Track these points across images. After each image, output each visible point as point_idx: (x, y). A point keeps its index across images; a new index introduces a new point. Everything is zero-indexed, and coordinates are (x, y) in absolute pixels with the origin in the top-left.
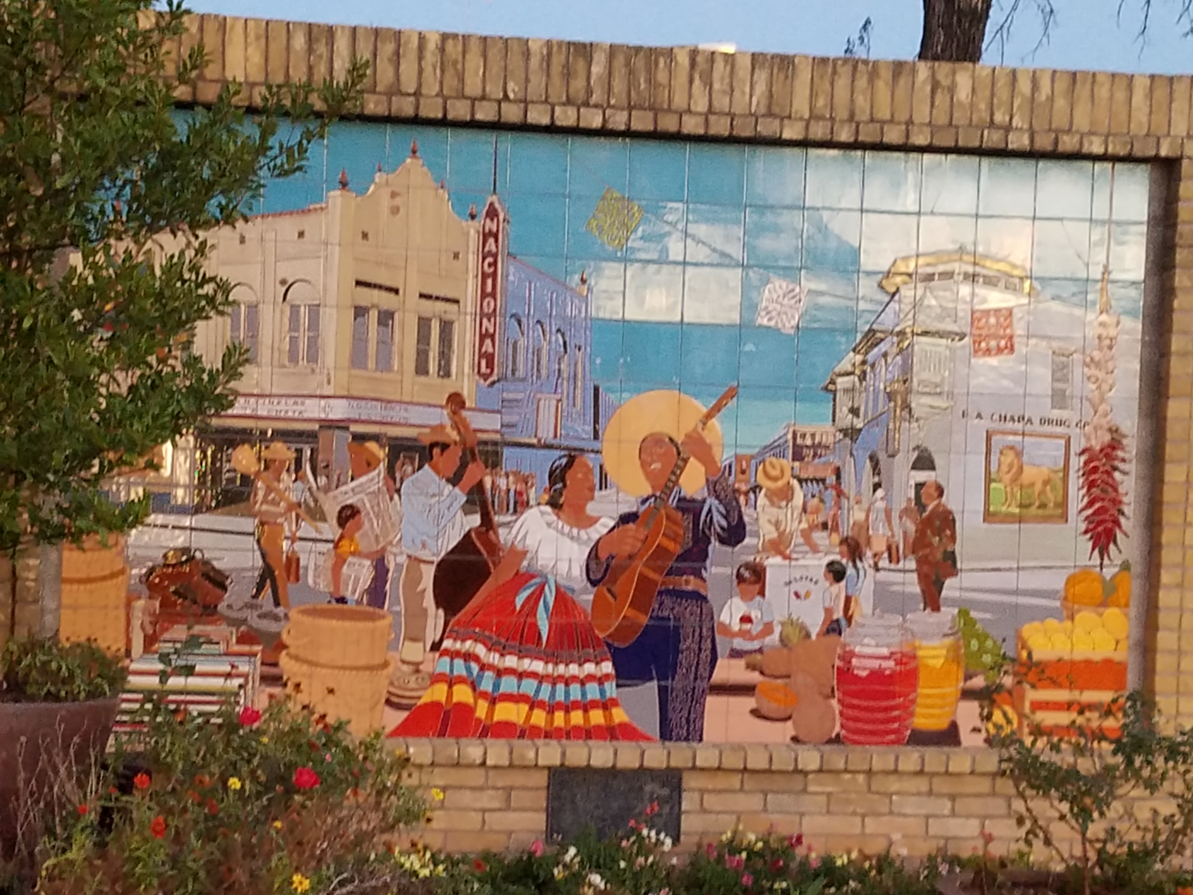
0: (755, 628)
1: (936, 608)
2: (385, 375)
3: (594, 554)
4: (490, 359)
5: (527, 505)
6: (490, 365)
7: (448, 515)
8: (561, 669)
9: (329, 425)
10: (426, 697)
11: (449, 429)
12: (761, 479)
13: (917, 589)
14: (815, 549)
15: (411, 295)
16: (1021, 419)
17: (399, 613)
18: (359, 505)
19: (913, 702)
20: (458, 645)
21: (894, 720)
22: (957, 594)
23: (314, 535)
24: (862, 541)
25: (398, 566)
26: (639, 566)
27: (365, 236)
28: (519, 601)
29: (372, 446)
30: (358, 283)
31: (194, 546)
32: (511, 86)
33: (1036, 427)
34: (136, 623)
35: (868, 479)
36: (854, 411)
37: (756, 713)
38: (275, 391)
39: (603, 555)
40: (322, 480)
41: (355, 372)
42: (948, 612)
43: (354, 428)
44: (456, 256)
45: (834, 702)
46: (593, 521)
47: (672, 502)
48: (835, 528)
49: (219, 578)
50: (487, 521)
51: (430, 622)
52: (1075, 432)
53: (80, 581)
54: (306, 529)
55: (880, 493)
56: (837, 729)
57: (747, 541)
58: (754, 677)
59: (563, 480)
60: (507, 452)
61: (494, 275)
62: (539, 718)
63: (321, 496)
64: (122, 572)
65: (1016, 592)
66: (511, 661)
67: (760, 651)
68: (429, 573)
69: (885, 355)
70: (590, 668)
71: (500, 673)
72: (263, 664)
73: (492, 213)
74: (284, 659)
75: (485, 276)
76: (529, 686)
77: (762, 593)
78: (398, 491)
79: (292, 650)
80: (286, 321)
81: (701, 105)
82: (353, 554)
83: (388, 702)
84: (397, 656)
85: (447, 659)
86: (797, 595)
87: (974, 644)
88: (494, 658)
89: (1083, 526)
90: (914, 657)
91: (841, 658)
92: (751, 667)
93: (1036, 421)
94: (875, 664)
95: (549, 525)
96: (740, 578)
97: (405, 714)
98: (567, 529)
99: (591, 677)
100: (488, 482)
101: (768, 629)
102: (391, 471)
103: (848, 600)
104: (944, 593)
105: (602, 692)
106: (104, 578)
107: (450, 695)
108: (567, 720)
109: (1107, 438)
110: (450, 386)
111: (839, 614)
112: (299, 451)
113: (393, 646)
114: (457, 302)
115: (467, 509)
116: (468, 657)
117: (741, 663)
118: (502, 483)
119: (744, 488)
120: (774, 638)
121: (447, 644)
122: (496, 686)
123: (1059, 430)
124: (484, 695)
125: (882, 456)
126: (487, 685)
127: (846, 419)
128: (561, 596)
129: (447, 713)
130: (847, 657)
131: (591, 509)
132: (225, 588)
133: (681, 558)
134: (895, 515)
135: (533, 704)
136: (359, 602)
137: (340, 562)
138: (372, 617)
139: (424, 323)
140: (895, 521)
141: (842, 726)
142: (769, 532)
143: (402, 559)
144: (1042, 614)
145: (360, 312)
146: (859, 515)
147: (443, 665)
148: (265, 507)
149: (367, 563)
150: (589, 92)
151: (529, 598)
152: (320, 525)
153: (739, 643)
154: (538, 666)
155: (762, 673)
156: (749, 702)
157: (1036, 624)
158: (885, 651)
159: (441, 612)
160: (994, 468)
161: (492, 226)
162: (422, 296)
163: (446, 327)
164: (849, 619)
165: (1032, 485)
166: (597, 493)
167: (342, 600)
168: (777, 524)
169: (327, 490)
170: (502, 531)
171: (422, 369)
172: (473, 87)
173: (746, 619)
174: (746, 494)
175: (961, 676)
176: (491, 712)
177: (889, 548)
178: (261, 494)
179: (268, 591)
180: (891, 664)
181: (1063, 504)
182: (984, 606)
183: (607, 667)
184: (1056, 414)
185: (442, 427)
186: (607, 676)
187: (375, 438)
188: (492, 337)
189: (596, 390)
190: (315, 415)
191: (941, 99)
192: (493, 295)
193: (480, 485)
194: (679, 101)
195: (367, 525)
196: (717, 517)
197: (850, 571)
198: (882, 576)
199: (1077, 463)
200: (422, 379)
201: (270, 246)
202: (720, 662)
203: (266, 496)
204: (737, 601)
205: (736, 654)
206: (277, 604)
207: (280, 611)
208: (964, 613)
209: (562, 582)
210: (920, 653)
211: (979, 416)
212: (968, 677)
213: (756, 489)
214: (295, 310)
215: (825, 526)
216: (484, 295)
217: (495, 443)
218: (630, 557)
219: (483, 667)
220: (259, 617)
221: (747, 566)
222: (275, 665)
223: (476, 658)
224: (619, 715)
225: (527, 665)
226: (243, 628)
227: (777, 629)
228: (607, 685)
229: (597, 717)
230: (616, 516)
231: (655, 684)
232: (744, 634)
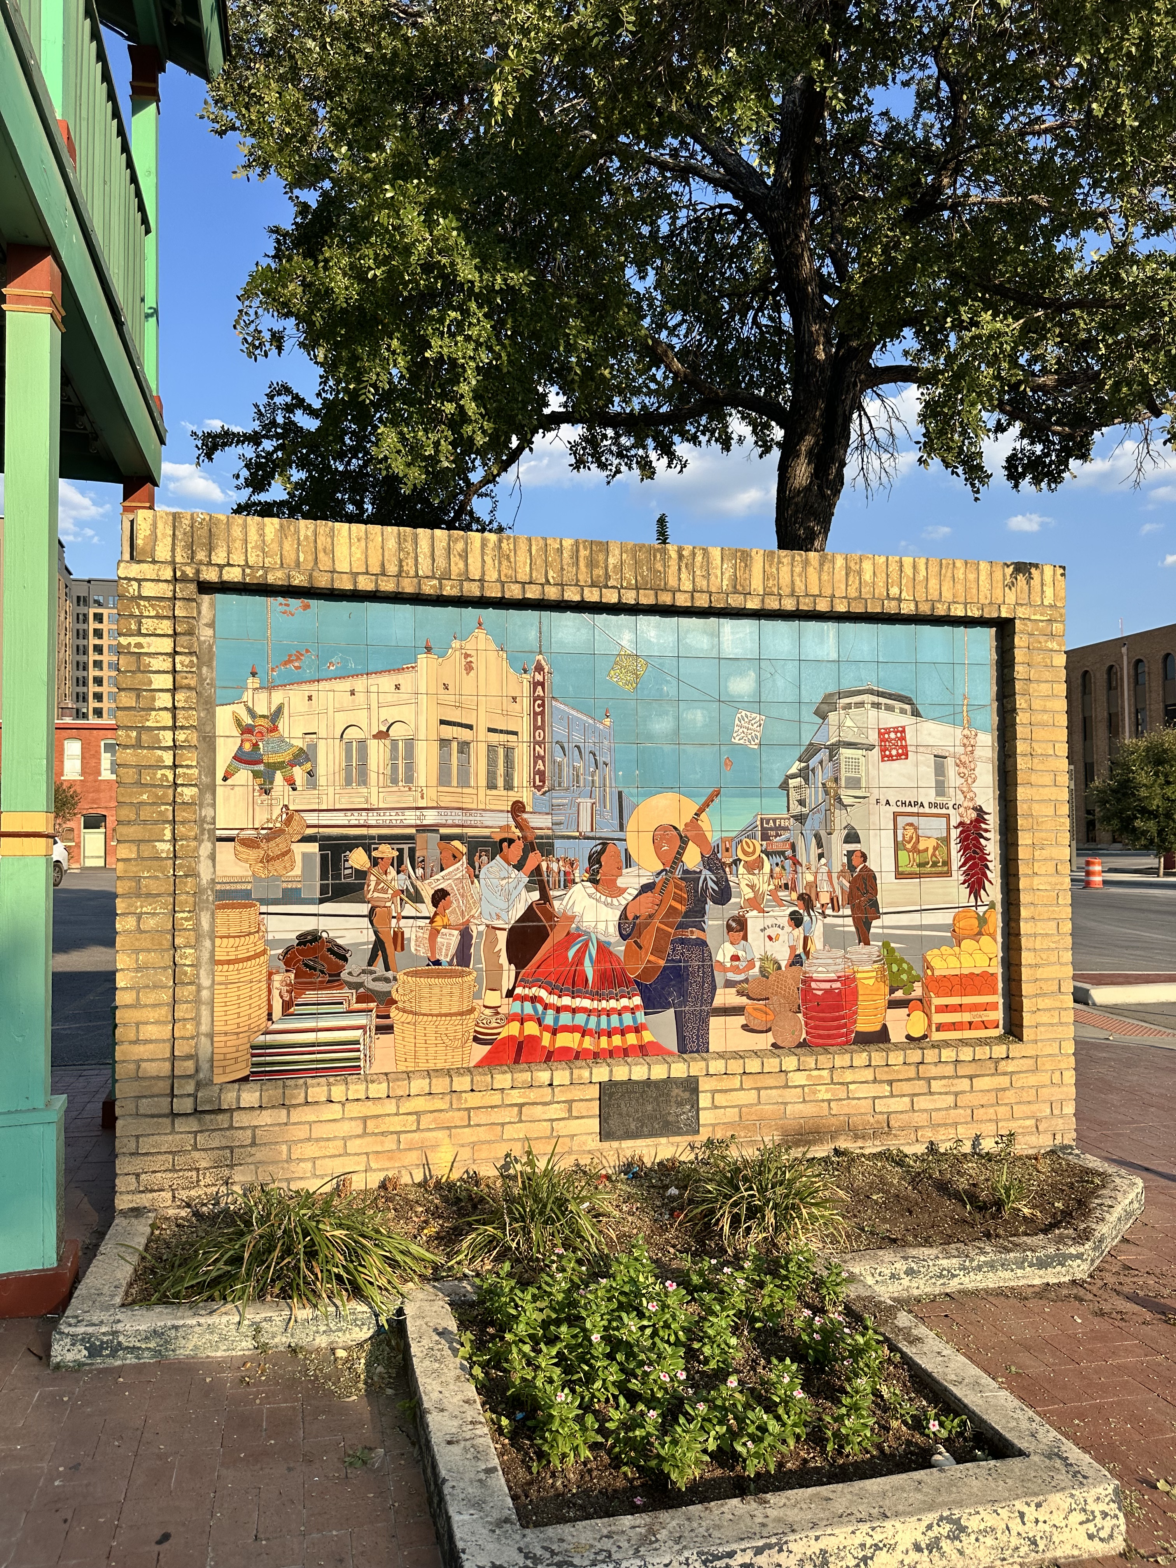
0: (742, 964)
1: (867, 943)
2: (465, 790)
3: (624, 916)
4: (542, 774)
5: (574, 882)
6: (542, 780)
7: (515, 893)
8: (604, 1004)
9: (423, 829)
10: (504, 1033)
11: (514, 829)
12: (741, 855)
13: (853, 929)
14: (780, 903)
15: (481, 728)
16: (916, 803)
17: (481, 969)
18: (448, 889)
19: (856, 1013)
20: (527, 991)
21: (844, 1026)
22: (880, 931)
23: (413, 913)
24: (813, 897)
25: (480, 933)
26: (657, 923)
27: (446, 687)
28: (571, 954)
29: (456, 843)
30: (443, 722)
31: (321, 928)
32: (551, 574)
33: (927, 810)
34: (276, 993)
35: (814, 851)
36: (802, 803)
37: (745, 1027)
38: (381, 806)
39: (630, 916)
40: (420, 872)
41: (441, 789)
43: (443, 831)
44: (514, 699)
45: (800, 1015)
46: (622, 891)
47: (678, 874)
48: (794, 889)
49: (342, 952)
50: (545, 897)
51: (505, 974)
52: (951, 811)
53: (229, 962)
54: (409, 910)
55: (823, 861)
56: (804, 1036)
57: (733, 900)
58: (744, 1000)
59: (599, 862)
60: (557, 843)
61: (542, 713)
62: (588, 1043)
63: (418, 884)
64: (264, 952)
65: (921, 927)
66: (566, 1001)
67: (746, 981)
68: (502, 937)
69: (821, 763)
70: (624, 1002)
71: (558, 1010)
72: (378, 1017)
73: (539, 668)
74: (393, 1012)
75: (536, 714)
76: (580, 1019)
77: (745, 938)
78: (477, 877)
79: (400, 1005)
80: (388, 754)
81: (687, 586)
82: (445, 927)
83: (476, 1039)
84: (480, 1002)
85: (518, 1003)
86: (770, 938)
87: (895, 968)
88: (553, 999)
89: (962, 878)
90: (854, 979)
91: (804, 982)
92: (740, 993)
93: (926, 805)
94: (827, 986)
95: (590, 896)
96: (729, 928)
97: (488, 1048)
98: (603, 898)
99: (625, 1008)
100: (544, 865)
101: (751, 964)
102: (471, 863)
103: (806, 939)
104: (872, 930)
105: (634, 1019)
106: (249, 959)
107: (522, 1030)
108: (609, 1043)
109: (974, 815)
110: (513, 796)
111: (800, 951)
112: (401, 851)
113: (478, 996)
114: (515, 733)
115: (529, 889)
116: (534, 999)
117: (733, 990)
118: (555, 866)
119: (729, 861)
120: (756, 971)
121: (518, 991)
122: (556, 1020)
123: (944, 811)
124: (547, 1028)
125: (823, 833)
126: (549, 1020)
127: (796, 809)
128: (603, 948)
129: (520, 1044)
130: (807, 981)
131: (621, 882)
132: (345, 959)
133: (686, 915)
134: (835, 876)
135: (584, 1032)
136: (450, 963)
137: (434, 934)
138: (461, 975)
139: (491, 749)
140: (835, 881)
141: (807, 1033)
142: (749, 894)
143: (482, 928)
144: (938, 943)
145: (444, 743)
146: (810, 878)
147: (516, 1007)
148: (376, 895)
149: (456, 933)
150: (607, 577)
151: (578, 951)
153: (731, 976)
154: (586, 1003)
155: (749, 998)
156: (741, 1020)
157: (936, 951)
158: (833, 976)
159: (513, 967)
160: (900, 838)
161: (538, 677)
162: (490, 730)
163: (509, 752)
164: (807, 953)
165: (926, 850)
166: (624, 871)
167: (437, 963)
168: (752, 887)
169: (423, 878)
170: (556, 904)
171: (492, 786)
172: (523, 576)
173: (735, 958)
174: (730, 866)
175: (887, 990)
176: (553, 1041)
177: (832, 900)
178: (373, 884)
179: (380, 960)
180: (838, 985)
181: (947, 863)
182: (899, 939)
183: (637, 1000)
184: (939, 800)
185: (508, 827)
186: (637, 1006)
188: (543, 758)
189: (620, 793)
190: (413, 822)
191: (853, 580)
192: (542, 728)
193: (538, 869)
194: (672, 582)
195: (455, 904)
196: (711, 884)
197: (806, 918)
198: (828, 920)
199: (955, 833)
200: (494, 792)
201: (374, 696)
202: (718, 991)
203: (377, 884)
204: (727, 945)
205: (729, 984)
206: (387, 969)
207: (390, 974)
208: (886, 945)
209: (602, 938)
210: (858, 975)
211: (888, 803)
212: (892, 991)
213: (737, 862)
214: (395, 743)
215: (786, 886)
216: (536, 728)
217: (548, 837)
218: (651, 916)
219: (546, 1007)
220: (374, 980)
221: (734, 919)
222: (388, 1017)
223: (540, 1000)
224: (647, 1036)
225: (578, 1002)
226: (362, 990)
227: (758, 964)
228: (638, 1014)
229: (632, 1039)
230: (638, 886)
231: (672, 1011)
232: (736, 970)
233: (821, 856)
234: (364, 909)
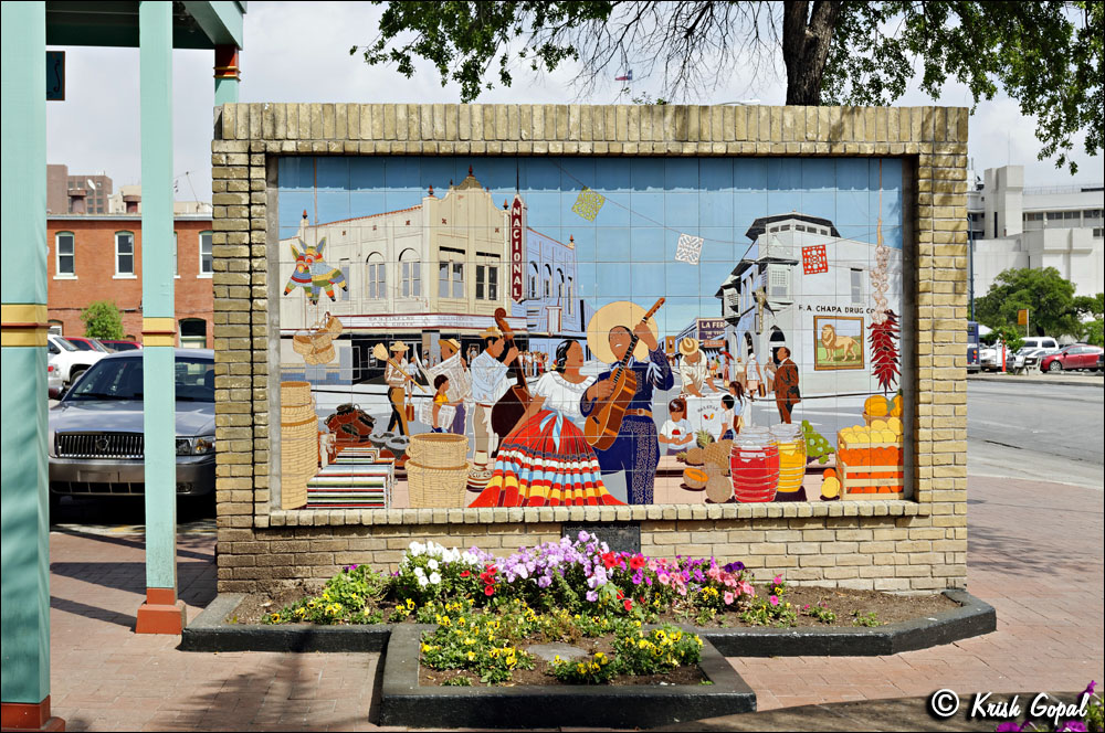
0: (682, 437)
1: (789, 422)
2: (459, 300)
3: (584, 398)
4: (519, 287)
5: (544, 371)
6: (519, 292)
7: (498, 380)
8: (568, 465)
9: (427, 330)
10: (490, 484)
11: (497, 329)
12: (682, 351)
13: (777, 411)
14: (715, 389)
15: (471, 253)
16: (834, 308)
17: (472, 436)
18: (447, 375)
19: (777, 476)
20: (507, 453)
21: (766, 487)
22: (801, 412)
23: (421, 393)
24: (743, 384)
25: (470, 409)
26: (611, 403)
27: (444, 221)
28: (542, 426)
29: (453, 341)
30: (442, 249)
31: (354, 402)
32: (524, 132)
33: (843, 314)
34: (323, 448)
35: (746, 348)
36: (735, 308)
37: (684, 486)
38: (396, 312)
39: (590, 398)
40: (425, 362)
41: (440, 299)
42: (796, 424)
43: (443, 331)
44: (497, 230)
45: (730, 478)
46: (584, 378)
47: (630, 365)
48: (727, 377)
49: (369, 420)
50: (522, 382)
51: (491, 440)
52: (865, 315)
53: (291, 425)
54: (418, 390)
55: (752, 355)
56: (733, 494)
57: (674, 387)
58: (682, 466)
59: (565, 356)
60: (531, 341)
61: (519, 240)
62: (556, 494)
63: (424, 371)
64: (314, 419)
65: (836, 410)
66: (538, 462)
67: (685, 450)
68: (489, 412)
69: (751, 275)
70: (585, 464)
71: (532, 468)
72: (396, 468)
73: (517, 204)
74: (407, 465)
75: (514, 240)
76: (549, 476)
77: (685, 417)
78: (469, 366)
79: (412, 460)
80: (401, 273)
81: (635, 136)
82: (444, 403)
83: (468, 488)
84: (471, 460)
85: (501, 462)
86: (706, 417)
87: (812, 442)
88: (528, 460)
89: (874, 370)
90: (776, 450)
91: (734, 452)
92: (680, 460)
93: (843, 309)
94: (754, 455)
95: (557, 382)
96: (672, 409)
97: (479, 494)
98: (568, 384)
99: (586, 469)
100: (521, 358)
101: (689, 437)
102: (464, 355)
103: (736, 418)
104: (793, 412)
105: (593, 478)
106: (305, 422)
107: (504, 483)
108: (573, 495)
109: (885, 318)
110: (497, 304)
111: (731, 427)
112: (411, 346)
113: (470, 455)
114: (498, 256)
115: (509, 375)
116: (513, 460)
117: (675, 457)
118: (529, 359)
119: (671, 355)
120: (693, 442)
121: (501, 453)
122: (530, 476)
123: (859, 315)
124: (523, 482)
125: (753, 333)
127: (730, 313)
128: (567, 423)
129: (503, 493)
130: (737, 451)
131: (582, 371)
132: (372, 426)
133: (636, 397)
134: (762, 367)
135: (553, 486)
136: (449, 431)
137: (437, 408)
138: (458, 440)
139: (480, 270)
140: (762, 371)
141: (736, 492)
142: (688, 381)
143: (473, 405)
144: (851, 423)
145: (443, 265)
146: (741, 369)
147: (499, 465)
148: (393, 379)
149: (453, 408)
150: (570, 132)
151: (547, 425)
152: (425, 387)
153: (672, 446)
154: (554, 464)
155: (687, 463)
156: (681, 480)
157: (849, 429)
158: (759, 448)
159: (496, 435)
160: (819, 337)
161: (517, 212)
162: (478, 254)
163: (493, 271)
164: (737, 430)
165: (842, 346)
166: (585, 363)
167: (439, 430)
168: (691, 376)
169: (428, 367)
170: (530, 388)
171: (480, 294)
172: (502, 134)
173: (676, 432)
174: (673, 359)
175: (806, 460)
176: (528, 492)
177: (759, 387)
178: (391, 370)
179: (397, 427)
180: (763, 455)
181: (861, 357)
182: (816, 419)
183: (595, 463)
184: (855, 306)
185: (493, 328)
186: (595, 468)
187: (454, 336)
188: (520, 275)
189: (582, 302)
190: (420, 325)
191: (776, 126)
192: (520, 251)
193: (516, 360)
194: (622, 136)
195: (451, 387)
196: (656, 374)
197: (737, 402)
198: (755, 403)
199: (868, 333)
200: (480, 301)
201: (390, 230)
202: (661, 458)
203: (394, 371)
204: (670, 422)
205: (671, 452)
206: (402, 433)
207: (404, 437)
208: (805, 424)
209: (566, 415)
210: (780, 448)
211: (809, 308)
212: (810, 460)
213: (678, 356)
214: (406, 265)
215: (720, 376)
216: (514, 251)
217: (524, 336)
218: (607, 399)
219: (523, 466)
220: (393, 441)
221: (675, 401)
222: (403, 468)
223: (518, 461)
224: (603, 491)
225: (548, 463)
226: (384, 448)
227: (695, 437)
228: (596, 473)
229: (590, 492)
230: (597, 375)
231: (624, 471)
232: (674, 441)
233: (750, 351)
234: (385, 389)
